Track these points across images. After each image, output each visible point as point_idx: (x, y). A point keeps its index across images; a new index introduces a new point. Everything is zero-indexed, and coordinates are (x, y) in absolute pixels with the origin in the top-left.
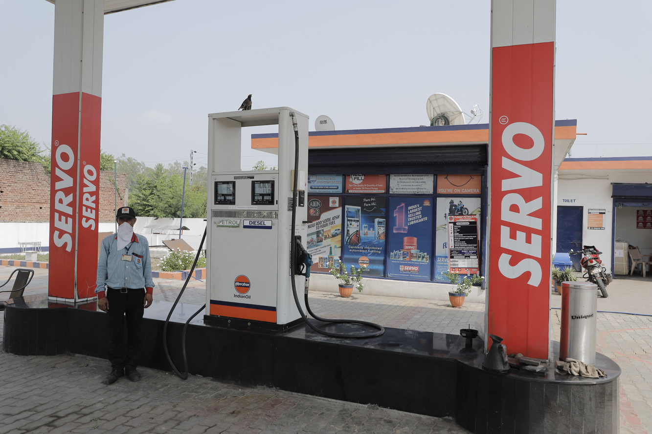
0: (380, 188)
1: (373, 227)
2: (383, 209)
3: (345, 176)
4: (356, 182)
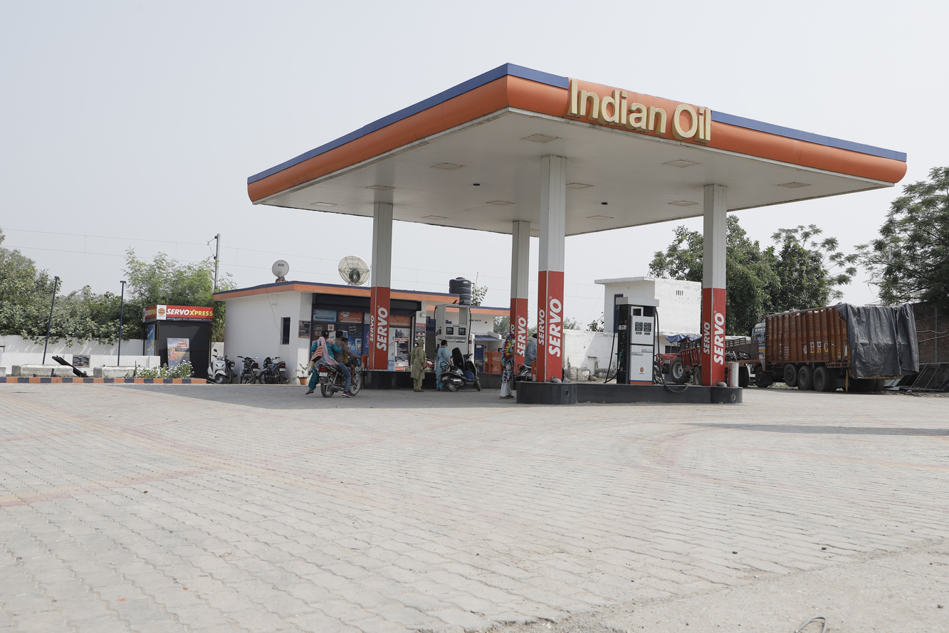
0: (359, 320)
1: (354, 343)
2: (360, 333)
3: (338, 312)
4: (345, 316)
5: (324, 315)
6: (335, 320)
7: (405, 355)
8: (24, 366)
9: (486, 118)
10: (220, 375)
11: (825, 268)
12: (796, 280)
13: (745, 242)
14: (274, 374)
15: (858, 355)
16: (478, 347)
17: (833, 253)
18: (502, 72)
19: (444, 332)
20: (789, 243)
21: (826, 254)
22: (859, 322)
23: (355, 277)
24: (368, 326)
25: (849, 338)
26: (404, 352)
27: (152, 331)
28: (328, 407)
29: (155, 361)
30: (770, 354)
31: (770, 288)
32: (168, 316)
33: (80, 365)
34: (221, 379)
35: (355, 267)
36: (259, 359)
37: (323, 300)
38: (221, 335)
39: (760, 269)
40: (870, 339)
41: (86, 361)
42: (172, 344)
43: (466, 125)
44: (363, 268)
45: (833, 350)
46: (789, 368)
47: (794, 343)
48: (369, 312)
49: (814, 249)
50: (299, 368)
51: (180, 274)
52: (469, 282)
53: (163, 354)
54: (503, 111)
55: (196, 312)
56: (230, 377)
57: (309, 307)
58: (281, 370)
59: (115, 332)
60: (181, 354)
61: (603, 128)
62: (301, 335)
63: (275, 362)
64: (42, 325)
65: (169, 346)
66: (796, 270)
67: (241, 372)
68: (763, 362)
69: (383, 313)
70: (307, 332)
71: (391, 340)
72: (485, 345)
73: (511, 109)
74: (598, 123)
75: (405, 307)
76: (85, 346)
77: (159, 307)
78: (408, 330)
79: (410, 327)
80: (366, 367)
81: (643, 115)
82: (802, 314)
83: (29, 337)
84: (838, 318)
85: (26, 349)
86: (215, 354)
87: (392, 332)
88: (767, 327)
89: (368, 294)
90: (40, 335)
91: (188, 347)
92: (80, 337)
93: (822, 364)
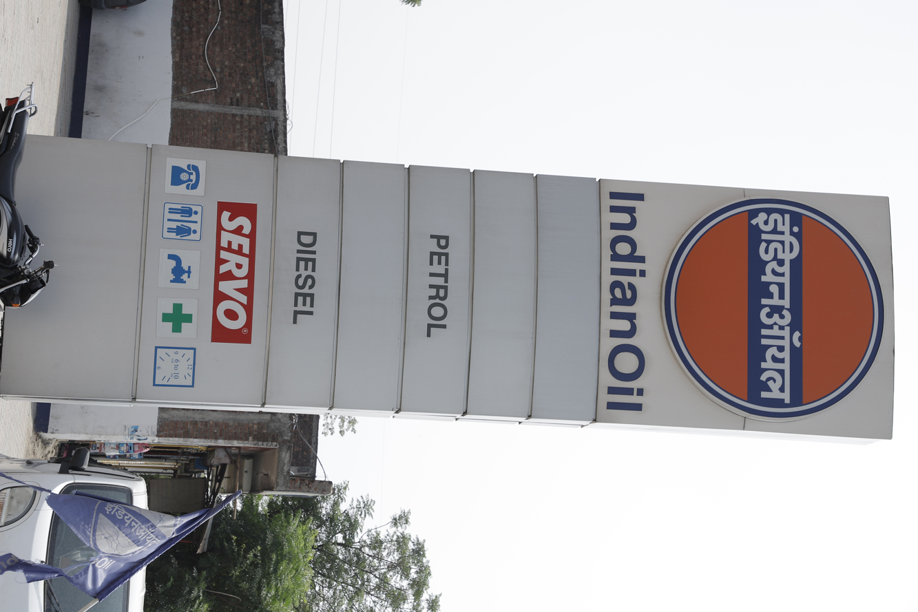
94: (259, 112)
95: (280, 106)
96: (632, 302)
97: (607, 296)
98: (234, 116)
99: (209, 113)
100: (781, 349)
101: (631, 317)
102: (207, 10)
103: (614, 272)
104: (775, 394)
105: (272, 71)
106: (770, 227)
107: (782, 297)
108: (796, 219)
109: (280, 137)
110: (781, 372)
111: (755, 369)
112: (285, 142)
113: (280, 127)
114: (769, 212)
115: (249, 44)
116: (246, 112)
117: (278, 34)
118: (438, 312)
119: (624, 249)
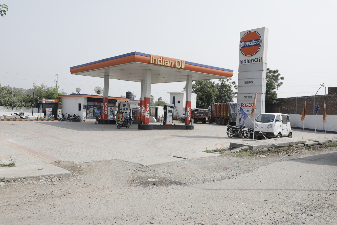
0: (100, 105)
1: (99, 111)
2: (100, 108)
3: (94, 102)
4: (96, 103)
5: (90, 103)
6: (93, 105)
7: (113, 114)
8: (7, 116)
9: (130, 63)
10: (61, 119)
11: (232, 90)
12: (224, 93)
13: (210, 82)
14: (76, 119)
15: (231, 116)
16: (133, 111)
17: (235, 85)
18: (134, 53)
19: (122, 109)
20: (222, 83)
21: (233, 86)
22: (232, 107)
23: (99, 92)
24: (102, 106)
25: (229, 111)
26: (112, 113)
27: (41, 106)
28: (92, 130)
29: (42, 114)
30: (212, 115)
31: (216, 95)
32: (46, 102)
33: (22, 115)
34: (61, 120)
35: (99, 89)
36: (72, 114)
37: (90, 99)
38: (60, 107)
39: (214, 90)
40: (234, 112)
41: (23, 114)
42: (47, 110)
43: (126, 64)
44: (101, 90)
45: (226, 114)
46: (216, 119)
47: (217, 112)
48: (103, 102)
49: (230, 84)
50: (83, 117)
51: (48, 89)
52: (131, 93)
53: (44, 112)
54: (134, 62)
55: (54, 101)
56: (64, 119)
57: (86, 101)
58: (78, 118)
59: (30, 106)
60: (50, 112)
61: (158, 66)
62: (84, 108)
63: (77, 115)
64: (9, 103)
65: (46, 110)
66: (224, 90)
67: (67, 118)
68: (210, 117)
69: (106, 104)
70: (86, 108)
71: (108, 110)
72: (136, 111)
73: (136, 62)
74: (157, 65)
75: (112, 101)
76: (22, 109)
77: (43, 99)
78: (113, 107)
79: (114, 107)
80: (101, 118)
81: (168, 63)
82: (219, 104)
83: (6, 107)
84: (227, 106)
85: (5, 110)
86: (60, 113)
87: (109, 108)
88: (212, 107)
89: (102, 98)
90: (9, 106)
91: (51, 110)
92: (20, 107)
93: (223, 118)
94: (297, 101)
95: (296, 98)
96: (250, 60)
97: (250, 63)
98: (297, 105)
99: (297, 109)
100: (254, 42)
101: (252, 60)
102: (284, 109)
103: (247, 63)
104: (259, 42)
105: (291, 99)
106: (242, 45)
107: (249, 43)
108: (242, 43)
109: (300, 98)
110: (257, 42)
111: (257, 45)
112: (301, 97)
113: (298, 98)
114: (241, 46)
115: (288, 103)
116: (297, 103)
117: (286, 99)
118: (251, 82)
119: (245, 62)
